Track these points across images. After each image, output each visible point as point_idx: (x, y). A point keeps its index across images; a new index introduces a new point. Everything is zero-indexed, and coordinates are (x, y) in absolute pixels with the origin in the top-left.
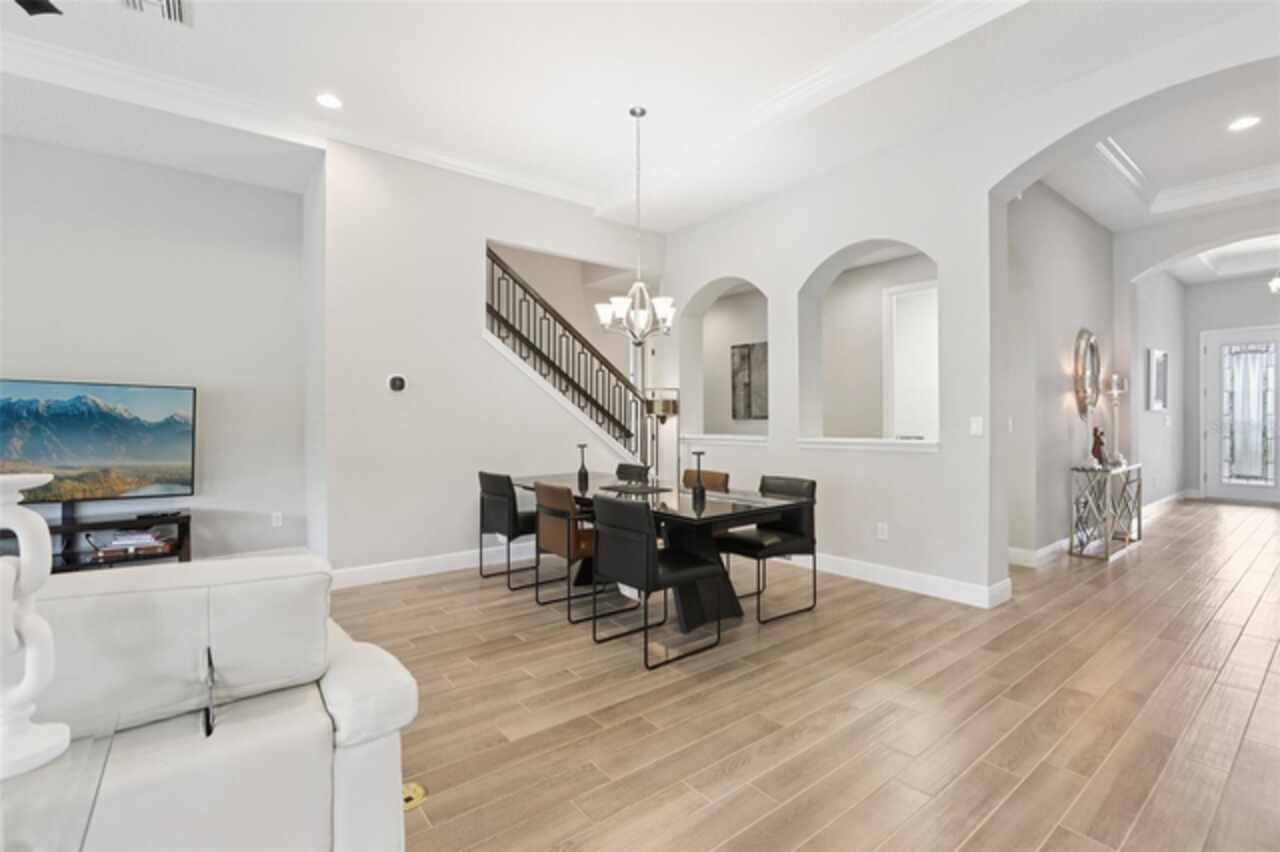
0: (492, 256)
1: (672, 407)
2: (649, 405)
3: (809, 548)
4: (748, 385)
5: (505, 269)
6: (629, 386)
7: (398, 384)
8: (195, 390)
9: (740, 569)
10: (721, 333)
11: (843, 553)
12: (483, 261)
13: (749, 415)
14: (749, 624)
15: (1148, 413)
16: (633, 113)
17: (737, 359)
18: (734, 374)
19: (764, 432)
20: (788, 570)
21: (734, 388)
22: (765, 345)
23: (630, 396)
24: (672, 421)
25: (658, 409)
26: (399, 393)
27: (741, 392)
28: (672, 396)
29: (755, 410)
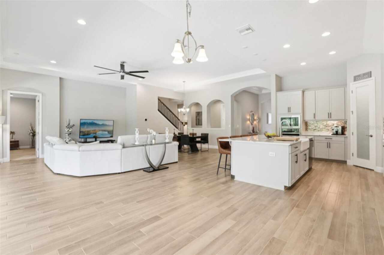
0: (159, 100)
1: (186, 123)
2: (182, 123)
3: (207, 142)
4: (199, 119)
5: (160, 101)
6: (179, 120)
7: (146, 120)
8: (114, 121)
9: (198, 145)
10: (194, 110)
11: (213, 145)
12: (157, 100)
13: (199, 125)
14: (200, 152)
15: (267, 124)
16: (183, 82)
17: (197, 115)
18: (196, 117)
19: (201, 127)
20: (205, 146)
21: (196, 119)
22: (201, 112)
23: (179, 121)
24: (186, 126)
25: (184, 124)
26: (146, 121)
27: (197, 120)
28: (186, 121)
29: (200, 124)
